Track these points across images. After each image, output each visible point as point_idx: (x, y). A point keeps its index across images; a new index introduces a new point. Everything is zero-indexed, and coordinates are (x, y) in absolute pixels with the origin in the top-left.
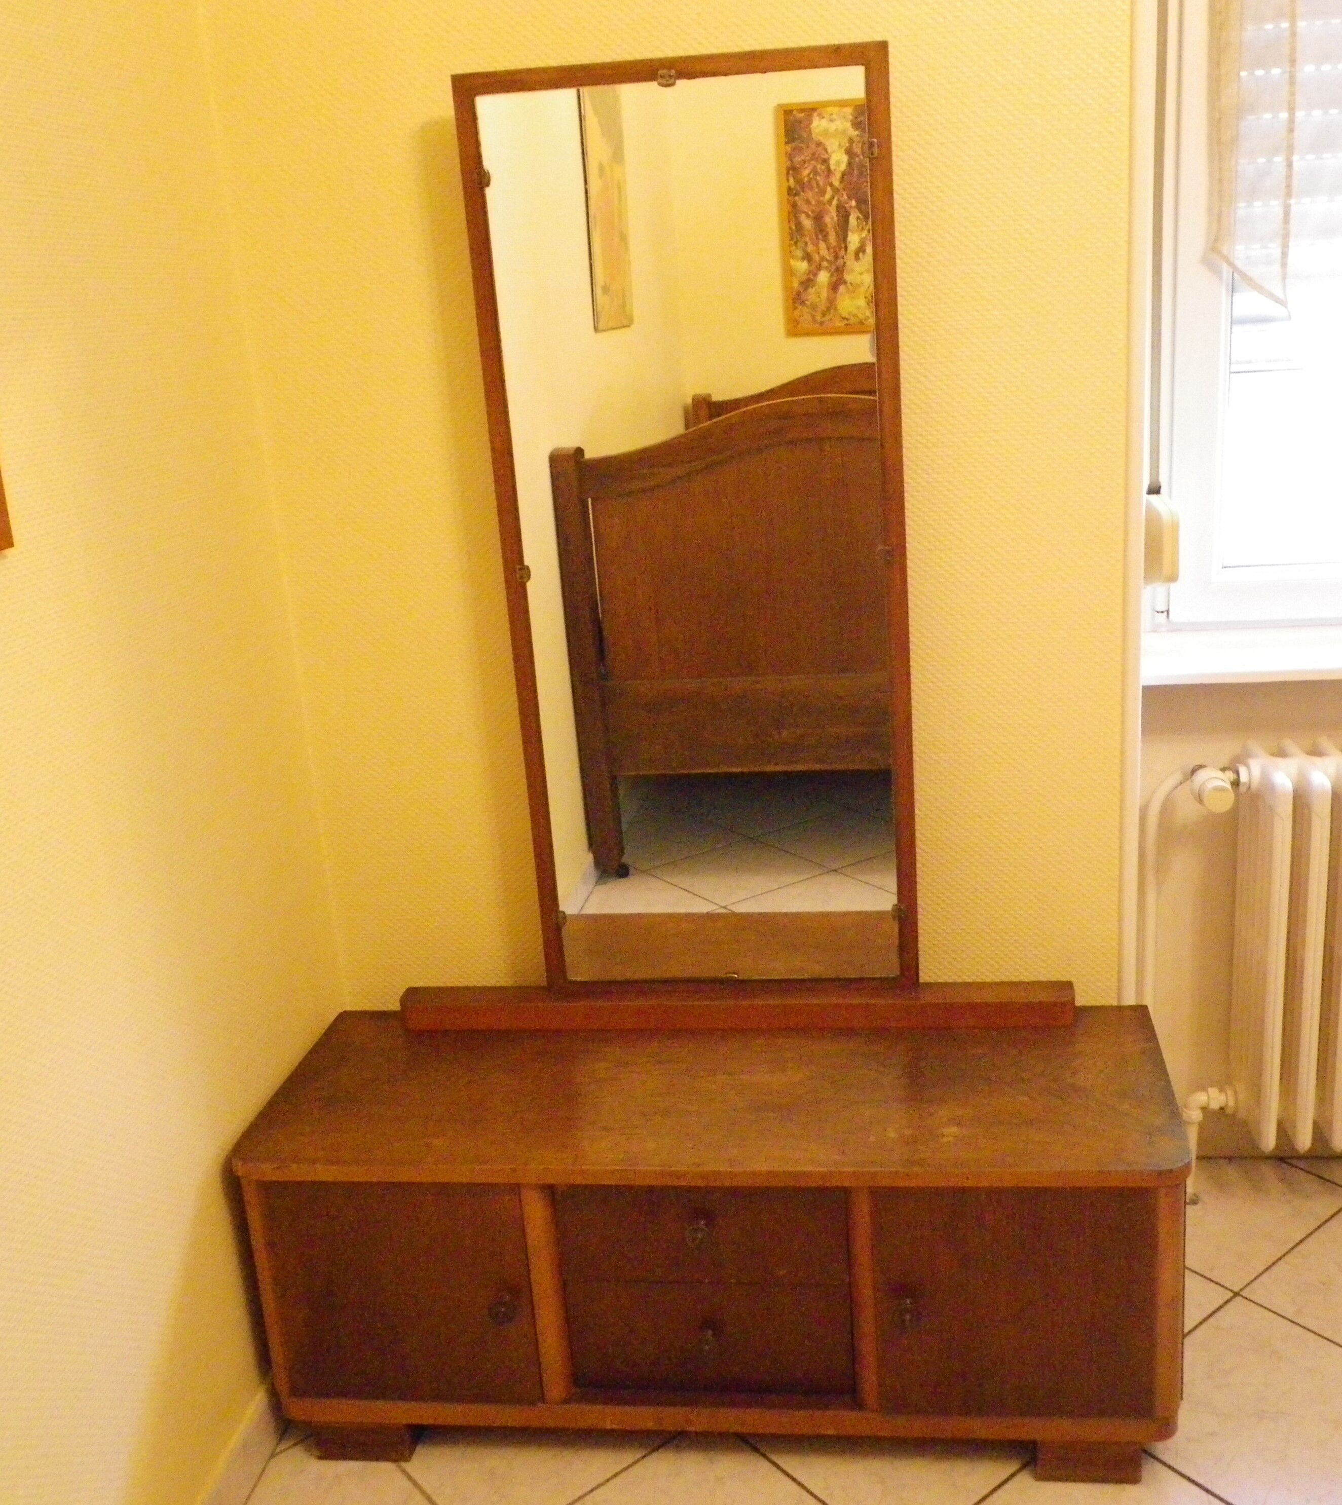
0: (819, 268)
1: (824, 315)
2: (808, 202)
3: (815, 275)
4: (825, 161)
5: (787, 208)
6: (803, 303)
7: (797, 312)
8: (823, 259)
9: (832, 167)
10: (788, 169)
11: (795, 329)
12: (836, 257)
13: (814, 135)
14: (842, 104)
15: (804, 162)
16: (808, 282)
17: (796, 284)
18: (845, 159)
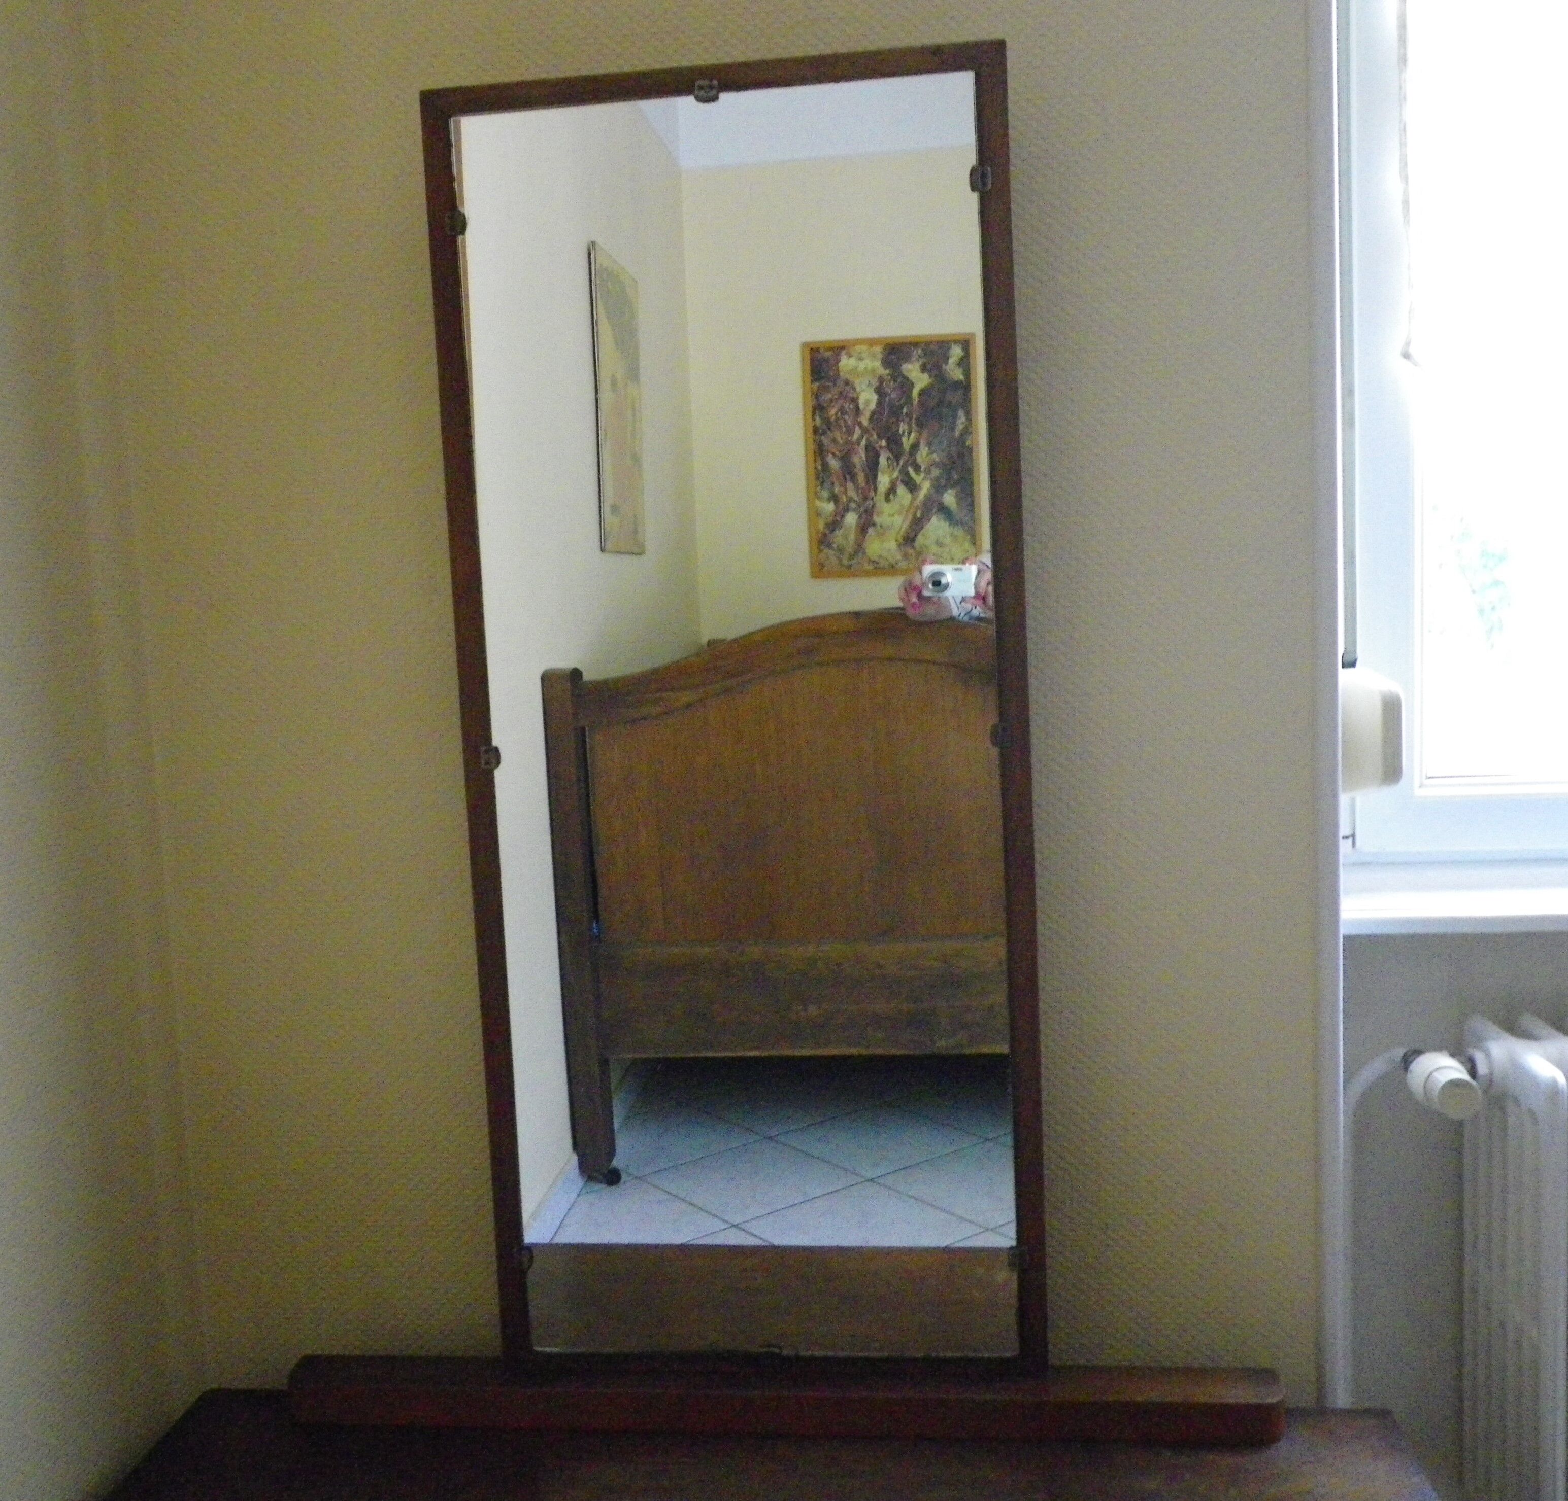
0: (847, 510)
1: (851, 557)
2: (834, 441)
3: (843, 517)
4: (855, 400)
5: (812, 447)
6: (829, 546)
7: (822, 556)
8: (851, 500)
9: (861, 406)
10: (815, 409)
11: (819, 570)
12: (865, 498)
13: (841, 374)
14: (871, 342)
15: (831, 401)
16: (834, 524)
17: (821, 526)
18: (874, 397)
